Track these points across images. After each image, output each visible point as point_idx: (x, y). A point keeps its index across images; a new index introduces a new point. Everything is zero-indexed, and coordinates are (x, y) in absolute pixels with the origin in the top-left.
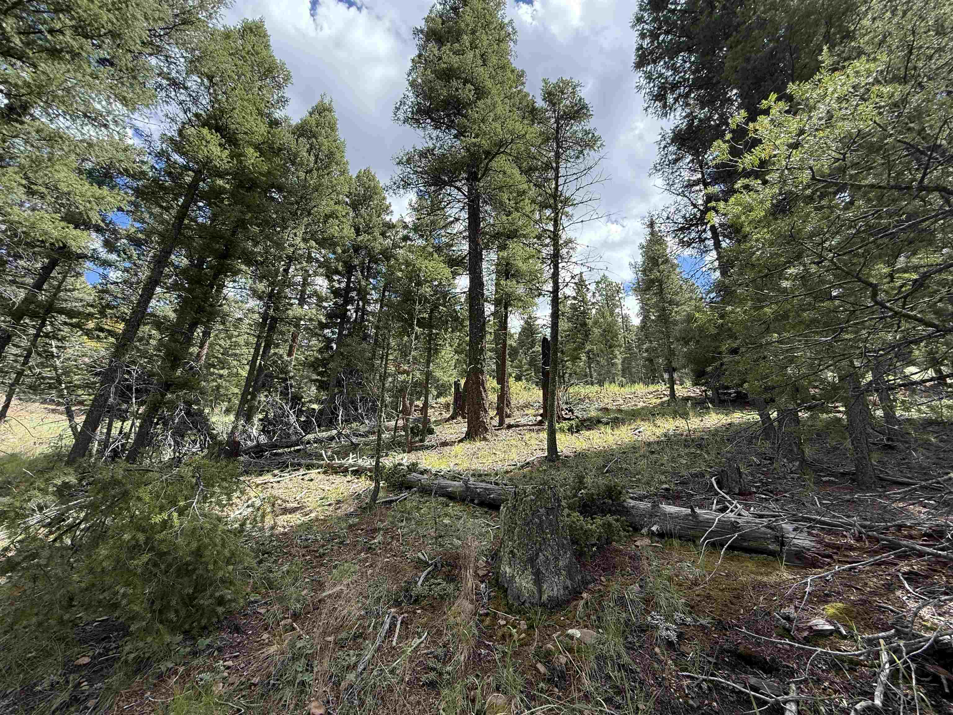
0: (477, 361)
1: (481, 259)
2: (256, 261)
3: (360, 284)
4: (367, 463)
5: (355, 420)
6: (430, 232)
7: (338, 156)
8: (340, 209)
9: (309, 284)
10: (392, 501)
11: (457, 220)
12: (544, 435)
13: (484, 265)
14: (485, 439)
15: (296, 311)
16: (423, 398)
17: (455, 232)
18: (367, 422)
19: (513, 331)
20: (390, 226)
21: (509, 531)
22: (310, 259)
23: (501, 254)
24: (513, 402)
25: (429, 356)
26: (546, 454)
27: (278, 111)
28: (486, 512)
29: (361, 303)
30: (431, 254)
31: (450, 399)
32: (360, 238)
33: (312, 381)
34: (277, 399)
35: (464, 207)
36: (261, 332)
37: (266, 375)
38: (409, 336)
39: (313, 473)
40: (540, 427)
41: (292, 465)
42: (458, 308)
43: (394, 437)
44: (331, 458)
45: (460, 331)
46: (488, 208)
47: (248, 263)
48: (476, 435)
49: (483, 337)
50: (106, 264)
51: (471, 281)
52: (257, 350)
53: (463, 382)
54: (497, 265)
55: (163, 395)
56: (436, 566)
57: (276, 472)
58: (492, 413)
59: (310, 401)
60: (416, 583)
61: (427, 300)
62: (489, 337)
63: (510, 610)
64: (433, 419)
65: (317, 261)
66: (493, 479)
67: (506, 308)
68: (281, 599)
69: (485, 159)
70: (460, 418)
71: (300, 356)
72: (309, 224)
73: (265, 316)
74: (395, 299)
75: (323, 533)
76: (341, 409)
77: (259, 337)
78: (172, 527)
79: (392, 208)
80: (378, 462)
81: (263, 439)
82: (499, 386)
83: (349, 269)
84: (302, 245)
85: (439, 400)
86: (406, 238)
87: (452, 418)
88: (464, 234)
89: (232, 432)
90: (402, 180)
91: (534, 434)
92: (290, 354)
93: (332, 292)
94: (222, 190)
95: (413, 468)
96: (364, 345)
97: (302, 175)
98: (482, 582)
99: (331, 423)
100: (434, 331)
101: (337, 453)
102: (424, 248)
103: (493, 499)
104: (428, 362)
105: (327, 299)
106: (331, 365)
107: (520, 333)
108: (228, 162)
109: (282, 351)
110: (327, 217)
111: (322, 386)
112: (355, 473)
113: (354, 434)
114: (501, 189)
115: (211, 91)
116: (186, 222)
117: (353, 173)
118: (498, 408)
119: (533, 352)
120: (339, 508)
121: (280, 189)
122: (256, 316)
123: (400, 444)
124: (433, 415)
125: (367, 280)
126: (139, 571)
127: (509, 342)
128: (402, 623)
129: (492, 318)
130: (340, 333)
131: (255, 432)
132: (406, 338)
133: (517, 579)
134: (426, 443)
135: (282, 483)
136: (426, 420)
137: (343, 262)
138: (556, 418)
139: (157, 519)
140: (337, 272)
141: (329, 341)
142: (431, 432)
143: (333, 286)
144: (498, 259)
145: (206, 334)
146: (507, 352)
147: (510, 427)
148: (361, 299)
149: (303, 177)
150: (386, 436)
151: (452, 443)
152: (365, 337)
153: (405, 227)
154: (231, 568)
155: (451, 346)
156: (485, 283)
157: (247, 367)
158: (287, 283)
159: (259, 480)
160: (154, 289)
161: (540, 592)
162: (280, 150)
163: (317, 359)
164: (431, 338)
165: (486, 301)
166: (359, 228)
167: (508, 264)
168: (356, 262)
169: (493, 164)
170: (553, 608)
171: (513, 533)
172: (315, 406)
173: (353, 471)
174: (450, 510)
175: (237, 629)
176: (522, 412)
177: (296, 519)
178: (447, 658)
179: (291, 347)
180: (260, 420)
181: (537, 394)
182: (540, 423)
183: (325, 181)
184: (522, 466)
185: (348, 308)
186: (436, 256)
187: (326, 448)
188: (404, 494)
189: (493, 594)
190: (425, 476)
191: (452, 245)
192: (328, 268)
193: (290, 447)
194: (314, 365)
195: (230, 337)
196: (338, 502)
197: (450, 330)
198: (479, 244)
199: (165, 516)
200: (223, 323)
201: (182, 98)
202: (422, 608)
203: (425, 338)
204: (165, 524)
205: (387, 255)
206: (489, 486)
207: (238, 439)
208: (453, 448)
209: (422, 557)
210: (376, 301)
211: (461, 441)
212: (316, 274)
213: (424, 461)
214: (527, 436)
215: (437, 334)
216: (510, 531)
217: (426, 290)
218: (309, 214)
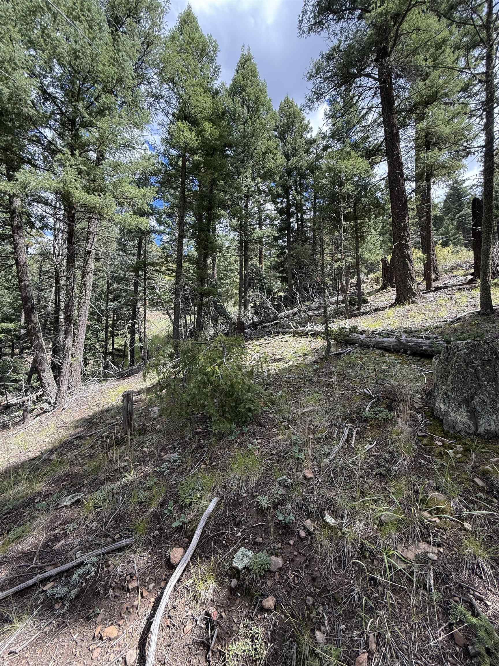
0: (402, 238)
1: (398, 140)
2: (228, 206)
3: (296, 200)
4: (321, 328)
5: (308, 300)
6: (346, 133)
7: (262, 99)
8: (272, 144)
9: (262, 211)
10: (341, 354)
11: (370, 109)
12: (476, 293)
13: (402, 145)
14: (414, 302)
15: (258, 233)
16: (356, 277)
17: (369, 123)
18: (316, 300)
19: (436, 201)
20: (311, 142)
21: (441, 378)
22: (260, 192)
23: (419, 126)
24: (440, 267)
25: (357, 242)
26: (479, 309)
27: (216, 82)
28: (419, 360)
29: (299, 215)
30: (349, 153)
31: (379, 274)
32: (290, 162)
33: (276, 278)
34: (258, 293)
35: (375, 93)
36: (241, 253)
37: (250, 279)
38: (338, 231)
39: (287, 337)
40: (471, 285)
41: (274, 332)
42: (379, 194)
43: (337, 309)
44: (296, 327)
45: (383, 215)
46: (401, 82)
47: (224, 208)
48: (405, 300)
49: (405, 215)
50: (160, 233)
51: (390, 165)
52: (241, 265)
53: (389, 258)
54: (416, 139)
55: (202, 300)
56: (378, 399)
57: (266, 337)
58: (419, 279)
59: (278, 291)
60: (364, 409)
61: (350, 196)
62: (411, 214)
63: (446, 435)
64: (366, 292)
65: (264, 192)
66: (424, 334)
67: (428, 180)
68: (280, 411)
69: (394, 26)
70: (389, 288)
71: (266, 262)
72: (254, 165)
73: (241, 241)
74: (324, 203)
75: (298, 374)
76: (298, 293)
77: (240, 256)
78: (217, 374)
79: (311, 125)
80: (327, 327)
81: (255, 319)
82: (425, 256)
83: (287, 190)
84: (252, 184)
85: (369, 276)
86: (326, 148)
87: (382, 288)
88: (379, 121)
89: (239, 316)
90: (315, 93)
91: (464, 293)
92: (260, 263)
93: (278, 212)
94: (199, 163)
95: (354, 330)
96: (307, 246)
97: (241, 127)
98: (419, 413)
99: (293, 304)
100: (359, 221)
101: (300, 323)
102: (342, 150)
103: (425, 350)
104: (357, 249)
105: (275, 218)
106: (287, 265)
107: (445, 201)
108: (197, 140)
109: (256, 261)
110: (264, 154)
111: (284, 280)
112: (313, 335)
113: (309, 310)
114: (415, 52)
115: (176, 90)
116: (186, 193)
117: (276, 108)
118: (424, 275)
119: (461, 216)
120: (306, 358)
121: (230, 147)
122: (236, 243)
123: (342, 313)
124: (365, 288)
125: (301, 194)
126: (209, 394)
127: (433, 213)
128: (356, 433)
129: (413, 195)
130: (289, 241)
131: (250, 315)
132: (336, 233)
133: (452, 414)
134: (362, 310)
135: (270, 344)
136: (360, 293)
137: (281, 186)
138: (491, 275)
139: (209, 369)
140: (279, 196)
141: (283, 248)
142: (365, 301)
143: (278, 208)
144: (417, 133)
145: (214, 260)
146: (432, 222)
147: (437, 289)
148: (298, 211)
149: (243, 129)
150: (331, 309)
151: (384, 309)
152: (306, 239)
153: (325, 137)
154: (250, 394)
155: (375, 230)
156: (404, 162)
157: (238, 276)
158: (248, 215)
159: (258, 343)
160: (182, 241)
161: (476, 425)
162: (223, 113)
163: (277, 262)
164: (357, 228)
165: (407, 179)
166: (288, 154)
167: (428, 134)
168: (291, 183)
169: (405, 26)
170: (491, 439)
171: (446, 379)
172: (282, 294)
173: (311, 335)
174: (386, 359)
175: (260, 424)
176: (450, 274)
177: (281, 365)
178: (393, 460)
179: (260, 258)
180: (252, 307)
181: (468, 255)
182: (471, 281)
183: (258, 125)
184: (453, 322)
185: (291, 221)
186: (353, 153)
187: (292, 320)
188: (349, 348)
189: (429, 422)
190: (364, 335)
191: (368, 137)
192: (272, 194)
193: (271, 322)
194: (275, 267)
195: (226, 260)
196: (305, 355)
197: (373, 217)
198: (394, 125)
199: (212, 368)
200: (221, 252)
201: (163, 106)
202: (370, 426)
203: (352, 229)
204: (213, 372)
205: (312, 168)
206: (421, 340)
207: (242, 320)
208: (385, 312)
209: (367, 392)
210: (310, 210)
211: (391, 306)
212: (265, 202)
213: (362, 324)
214: (457, 295)
215: (362, 223)
216: (443, 377)
217: (349, 187)
218: (252, 156)
